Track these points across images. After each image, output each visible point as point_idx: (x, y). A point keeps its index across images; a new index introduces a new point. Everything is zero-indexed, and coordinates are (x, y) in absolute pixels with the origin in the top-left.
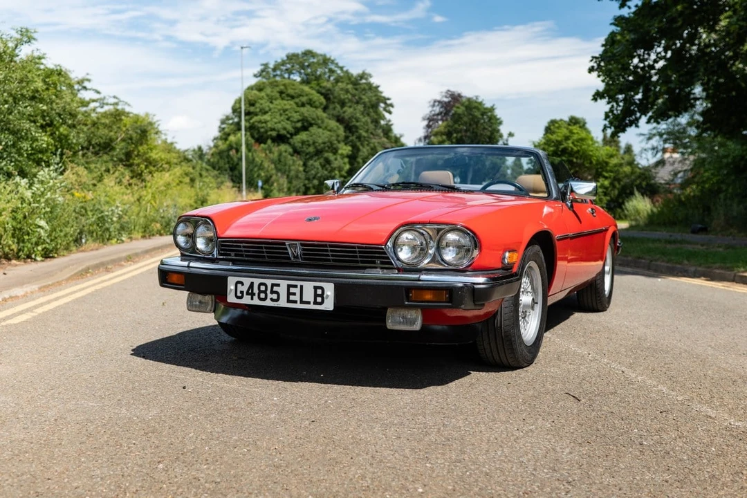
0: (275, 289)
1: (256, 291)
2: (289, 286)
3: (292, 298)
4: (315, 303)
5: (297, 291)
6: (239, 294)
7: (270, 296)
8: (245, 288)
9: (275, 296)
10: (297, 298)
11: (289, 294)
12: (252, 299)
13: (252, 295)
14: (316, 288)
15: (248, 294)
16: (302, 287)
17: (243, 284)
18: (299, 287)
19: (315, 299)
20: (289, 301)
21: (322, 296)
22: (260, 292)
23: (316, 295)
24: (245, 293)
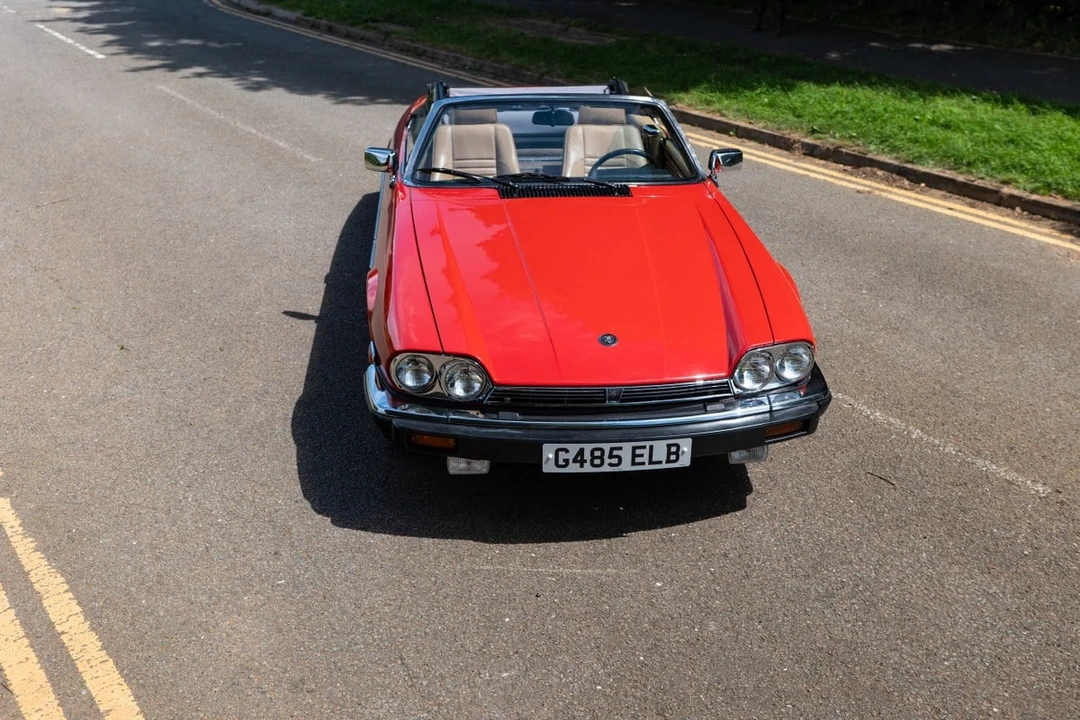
0: (615, 453)
1: (587, 456)
2: (634, 449)
3: (638, 460)
4: (668, 461)
5: (646, 452)
6: (561, 462)
7: (607, 461)
8: (571, 456)
9: (615, 461)
10: (646, 459)
11: (634, 456)
12: (582, 466)
13: (582, 462)
14: (669, 446)
15: (575, 461)
16: (651, 447)
17: (567, 451)
18: (648, 448)
19: (668, 457)
20: (634, 463)
21: (677, 453)
22: (593, 457)
23: (669, 453)
24: (571, 461)
